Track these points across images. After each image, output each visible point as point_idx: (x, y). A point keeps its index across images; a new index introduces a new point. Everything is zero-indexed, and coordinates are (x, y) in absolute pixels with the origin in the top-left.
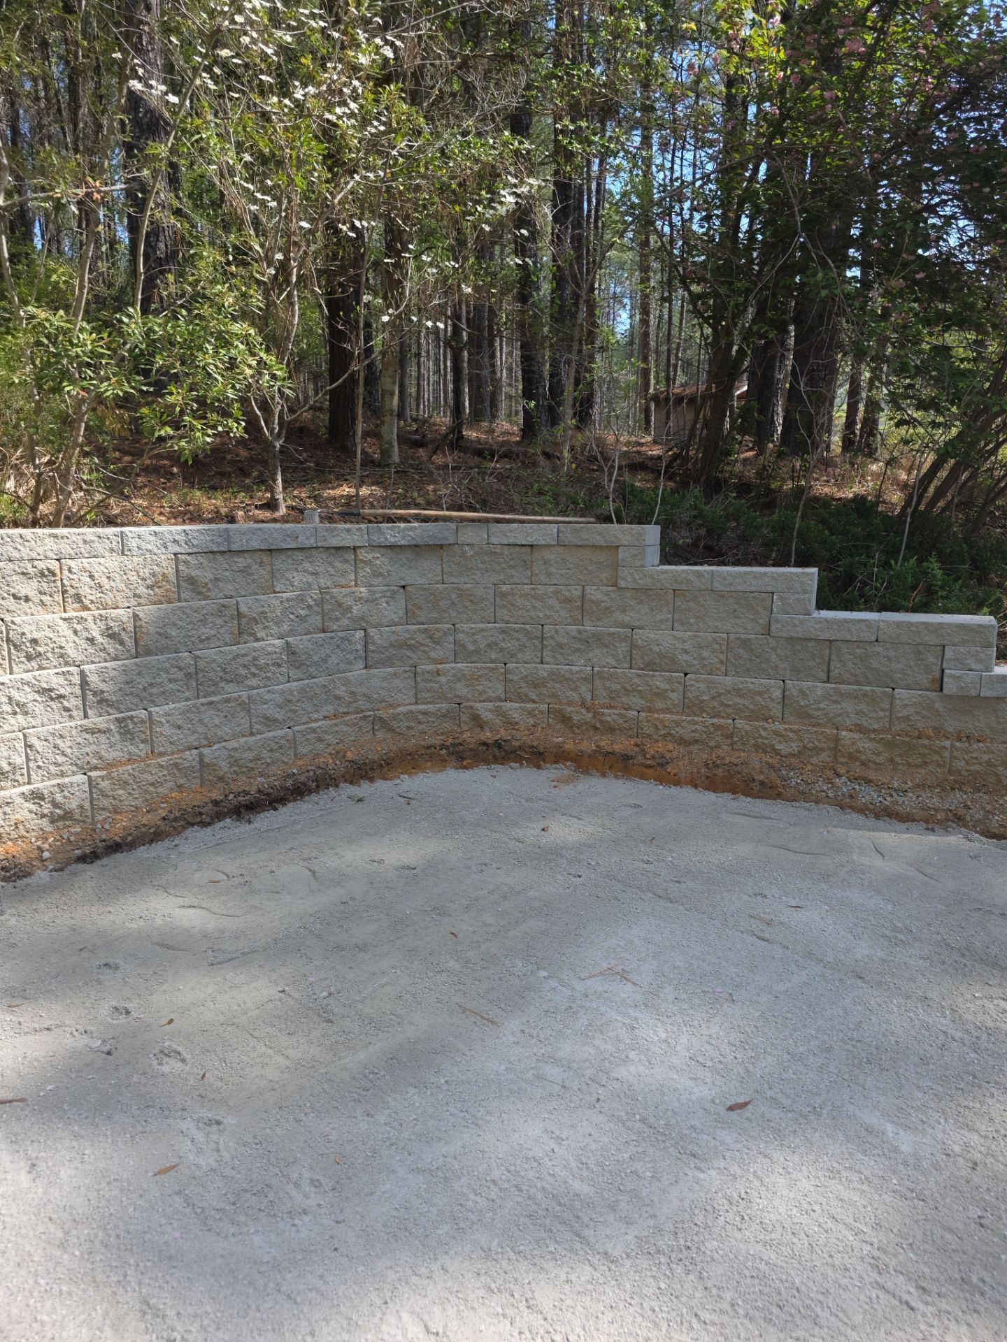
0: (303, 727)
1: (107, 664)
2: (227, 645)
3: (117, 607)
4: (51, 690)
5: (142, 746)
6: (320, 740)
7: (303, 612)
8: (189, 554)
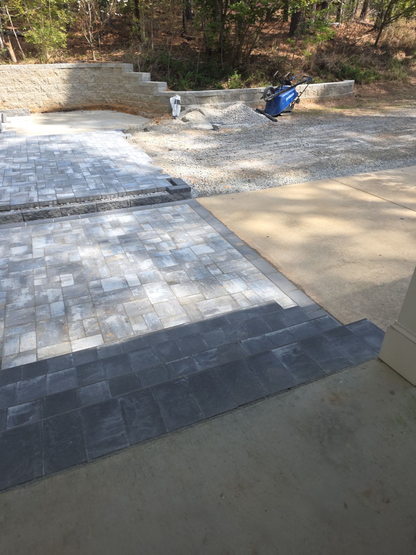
0: (76, 100)
6: (79, 102)
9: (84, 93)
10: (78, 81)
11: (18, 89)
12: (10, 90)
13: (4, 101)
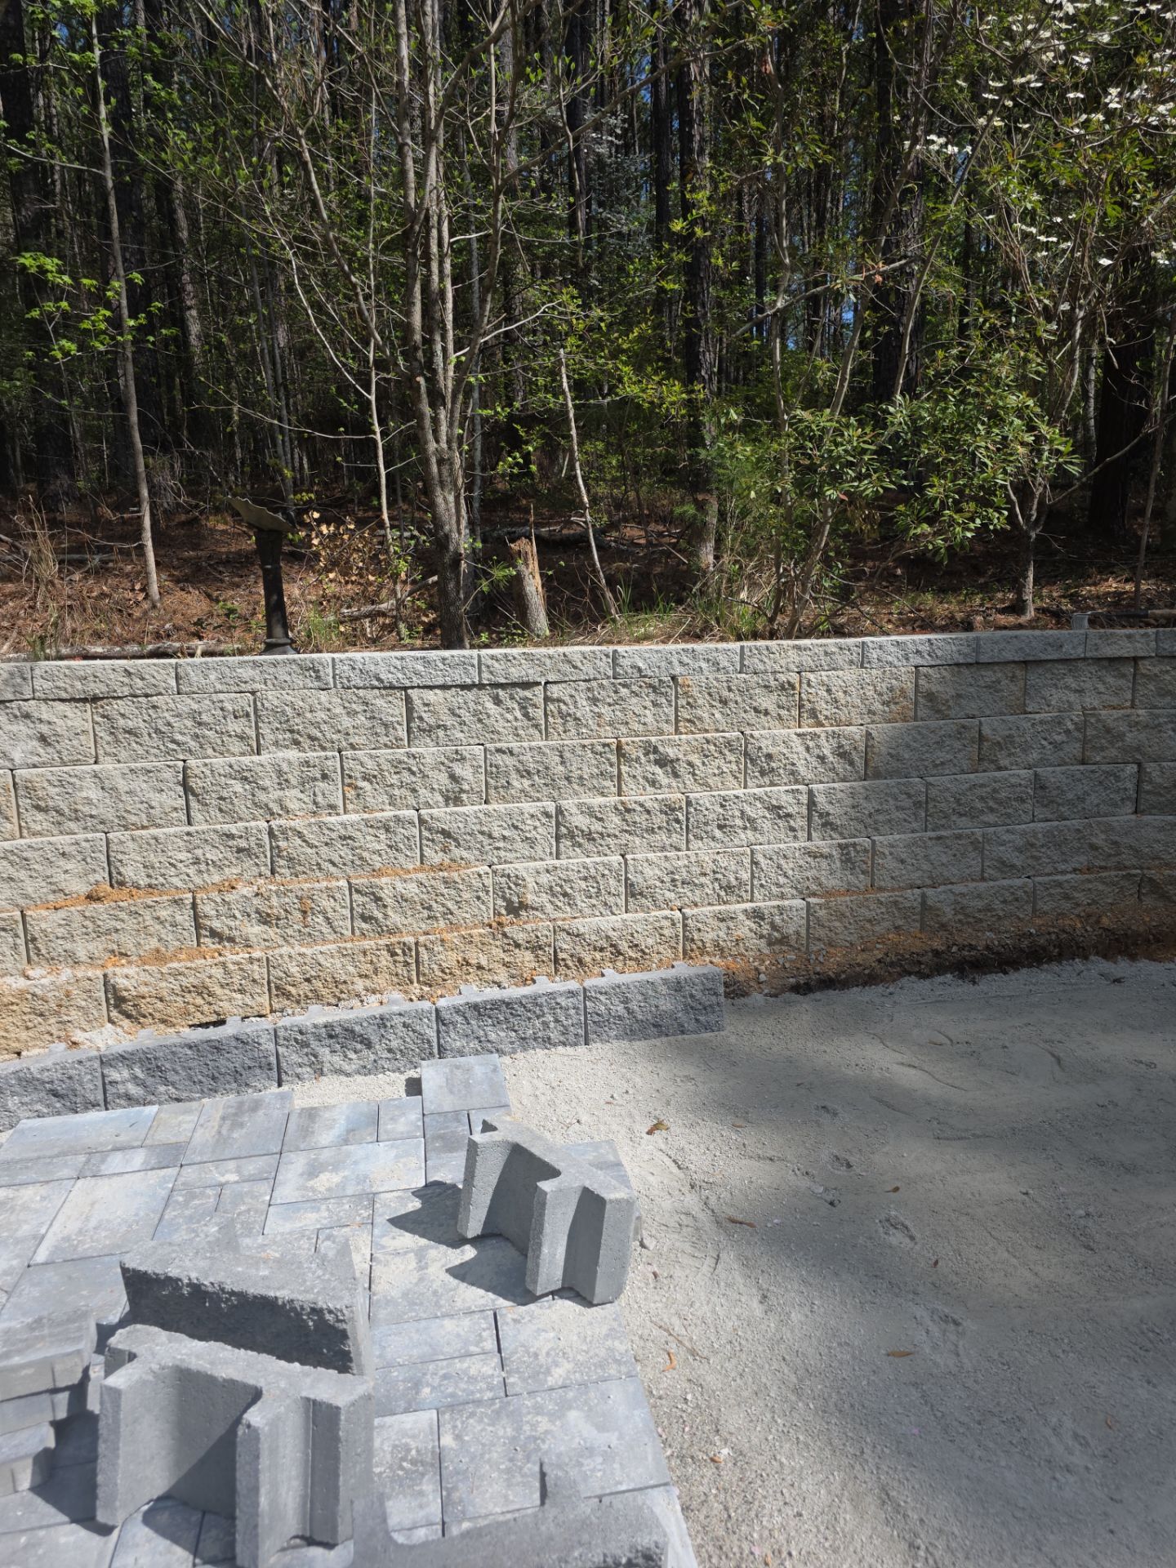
0: (1047, 879)
1: (835, 785)
2: (963, 772)
3: (850, 724)
4: (780, 808)
5: (862, 877)
6: (1067, 897)
7: (1058, 738)
8: (931, 666)
9: (1108, 829)
10: (1075, 749)
11: (641, 818)
12: (580, 821)
13: (516, 909)
